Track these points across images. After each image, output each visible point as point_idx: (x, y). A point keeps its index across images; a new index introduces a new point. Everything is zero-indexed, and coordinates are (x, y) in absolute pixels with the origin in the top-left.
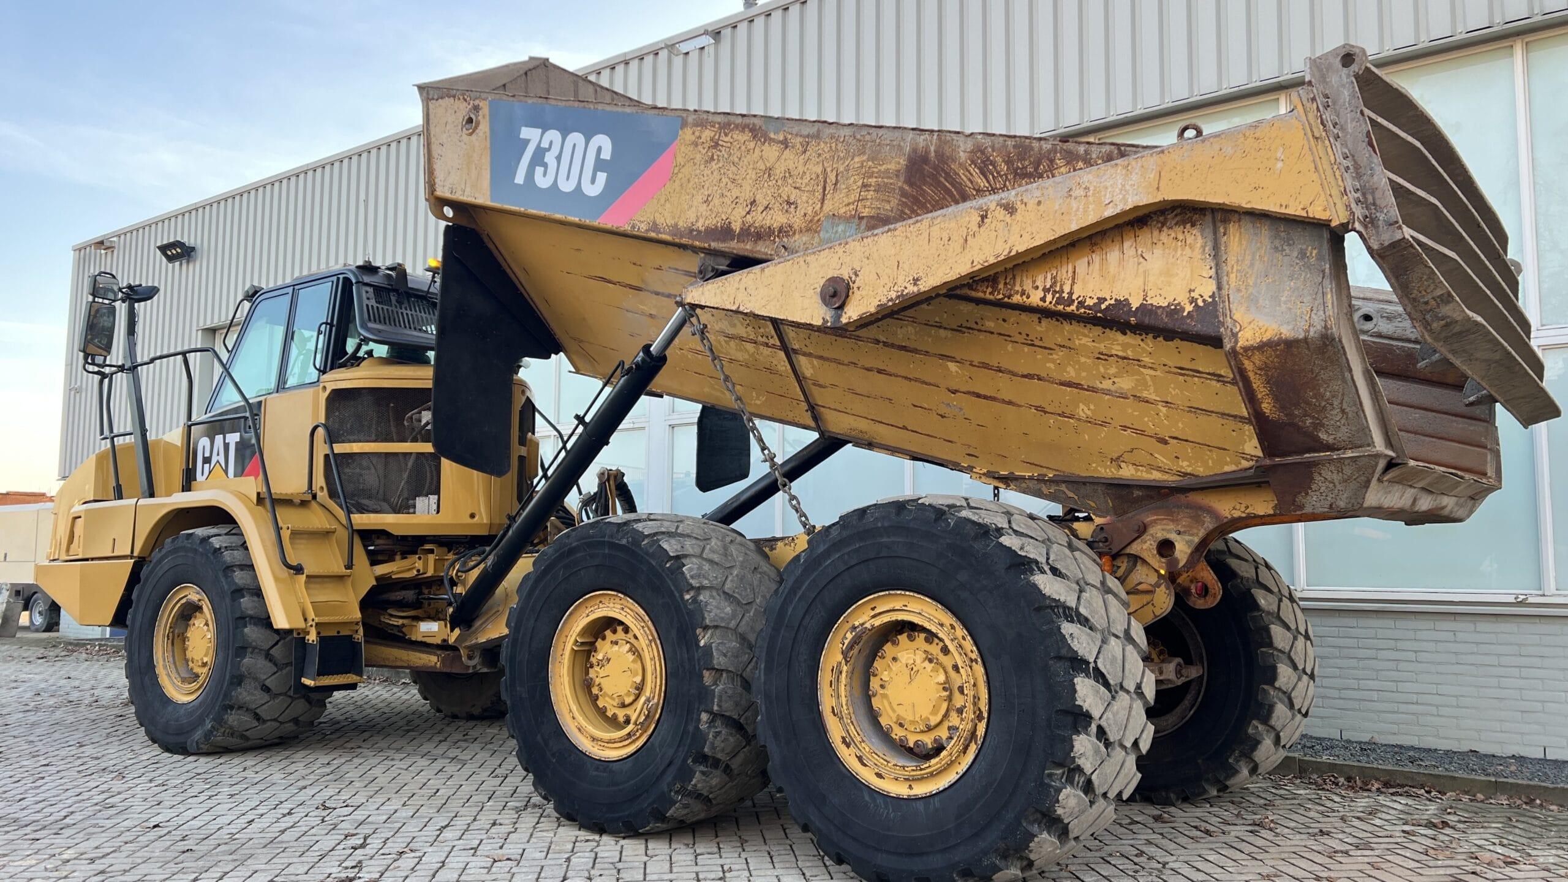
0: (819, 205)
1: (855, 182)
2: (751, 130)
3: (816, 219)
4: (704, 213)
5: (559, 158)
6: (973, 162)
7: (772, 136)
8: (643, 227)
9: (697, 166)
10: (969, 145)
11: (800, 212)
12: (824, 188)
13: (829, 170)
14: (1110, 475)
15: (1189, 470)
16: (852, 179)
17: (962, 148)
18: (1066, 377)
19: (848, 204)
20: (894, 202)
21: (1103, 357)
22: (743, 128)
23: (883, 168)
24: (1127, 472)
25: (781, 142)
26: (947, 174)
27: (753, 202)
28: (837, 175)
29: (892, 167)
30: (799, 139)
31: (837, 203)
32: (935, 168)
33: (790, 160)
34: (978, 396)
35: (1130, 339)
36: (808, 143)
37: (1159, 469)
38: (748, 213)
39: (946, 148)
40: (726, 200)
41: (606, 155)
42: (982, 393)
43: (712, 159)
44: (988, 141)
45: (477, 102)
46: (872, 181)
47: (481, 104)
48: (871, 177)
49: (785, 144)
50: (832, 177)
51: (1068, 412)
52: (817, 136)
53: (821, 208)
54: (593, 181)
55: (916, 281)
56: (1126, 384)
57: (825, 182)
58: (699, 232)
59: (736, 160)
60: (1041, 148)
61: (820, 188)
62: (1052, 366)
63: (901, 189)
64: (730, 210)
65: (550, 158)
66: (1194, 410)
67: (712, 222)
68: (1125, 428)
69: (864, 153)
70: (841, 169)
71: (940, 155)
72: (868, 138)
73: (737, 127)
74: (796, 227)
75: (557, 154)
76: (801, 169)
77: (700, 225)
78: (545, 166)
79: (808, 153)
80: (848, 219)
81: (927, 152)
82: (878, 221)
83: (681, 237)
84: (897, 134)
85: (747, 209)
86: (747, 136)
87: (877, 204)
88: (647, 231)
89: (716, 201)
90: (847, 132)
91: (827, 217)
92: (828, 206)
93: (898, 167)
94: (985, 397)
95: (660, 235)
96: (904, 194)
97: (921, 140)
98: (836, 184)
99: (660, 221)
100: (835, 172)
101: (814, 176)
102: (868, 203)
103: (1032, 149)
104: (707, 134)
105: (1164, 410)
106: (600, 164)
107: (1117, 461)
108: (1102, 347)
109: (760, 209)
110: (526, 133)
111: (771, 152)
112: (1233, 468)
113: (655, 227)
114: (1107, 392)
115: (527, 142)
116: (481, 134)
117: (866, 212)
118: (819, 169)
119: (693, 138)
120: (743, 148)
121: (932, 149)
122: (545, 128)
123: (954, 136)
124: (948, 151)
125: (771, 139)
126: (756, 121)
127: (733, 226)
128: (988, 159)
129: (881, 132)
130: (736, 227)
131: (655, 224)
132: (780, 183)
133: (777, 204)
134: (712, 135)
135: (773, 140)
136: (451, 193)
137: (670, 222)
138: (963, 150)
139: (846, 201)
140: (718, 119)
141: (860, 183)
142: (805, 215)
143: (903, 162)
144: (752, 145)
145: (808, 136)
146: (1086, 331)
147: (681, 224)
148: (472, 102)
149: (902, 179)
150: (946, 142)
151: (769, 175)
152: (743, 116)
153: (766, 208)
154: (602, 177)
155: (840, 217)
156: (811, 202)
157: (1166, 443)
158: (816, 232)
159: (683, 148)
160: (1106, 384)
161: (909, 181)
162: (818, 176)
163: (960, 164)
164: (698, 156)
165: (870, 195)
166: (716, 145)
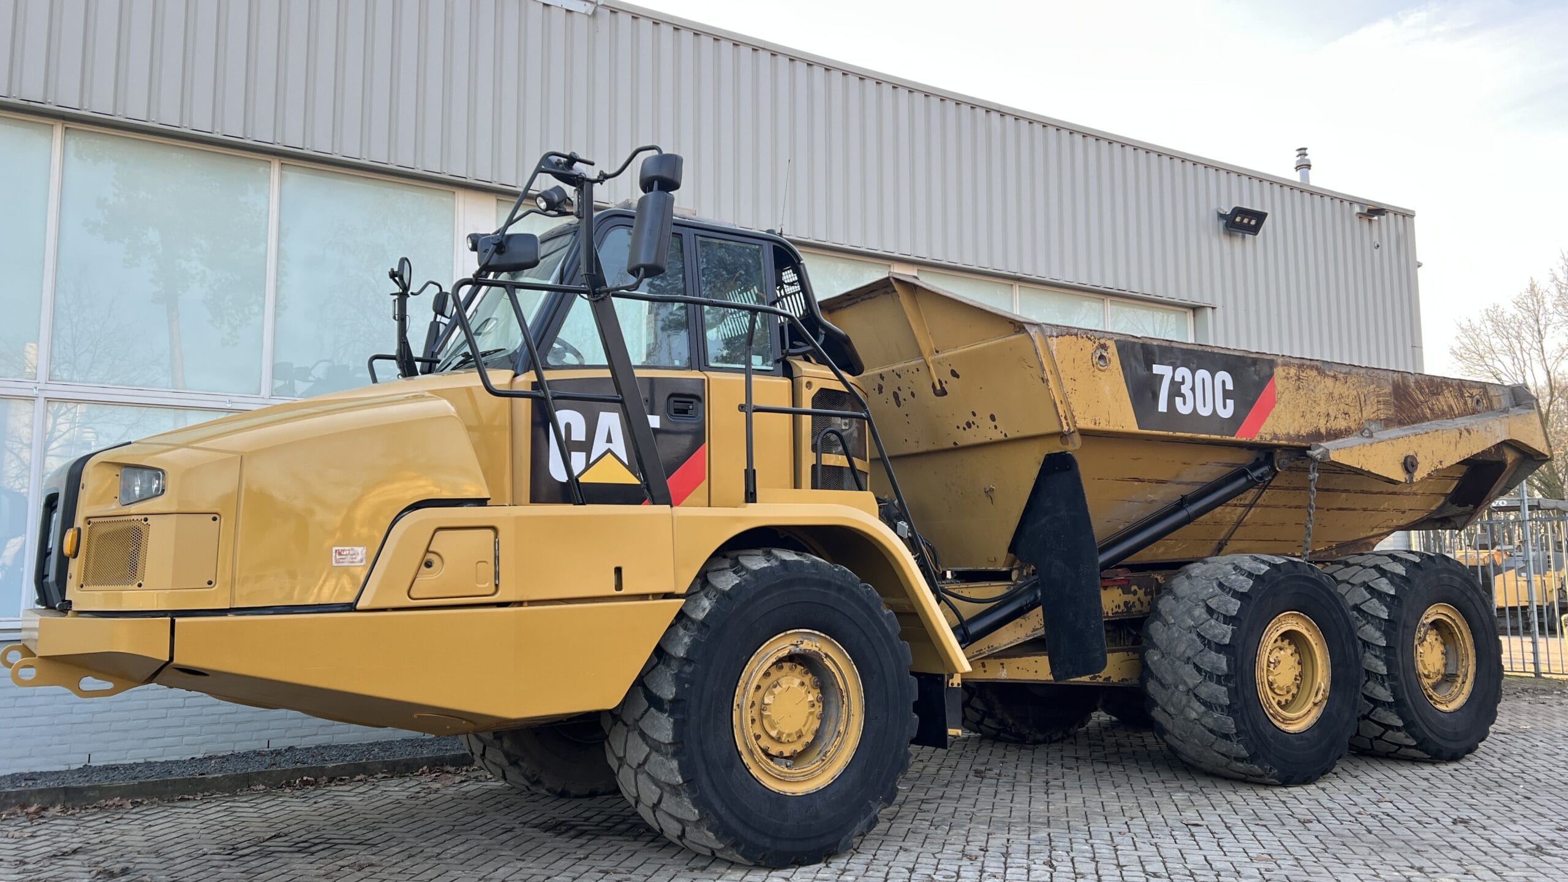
0: (1361, 414)
1: (1374, 400)
2: (1315, 369)
3: (1362, 422)
4: (1303, 424)
5: (1193, 389)
6: (1417, 388)
7: (1327, 372)
8: (1267, 437)
9: (1291, 393)
10: (1414, 379)
11: (1352, 419)
12: (1361, 404)
13: (1361, 393)
16: (1373, 398)
19: (1375, 413)
22: (1312, 368)
23: (1385, 391)
26: (1411, 395)
27: (1328, 415)
28: (1364, 396)
30: (1342, 375)
32: (1405, 391)
36: (1347, 377)
38: (1327, 421)
39: (1406, 380)
41: (1230, 386)
43: (1299, 388)
44: (1419, 377)
45: (1102, 341)
46: (1381, 399)
48: (1380, 397)
49: (1335, 377)
50: (1363, 399)
52: (1349, 373)
53: (1362, 416)
54: (1225, 407)
57: (1360, 400)
59: (1313, 388)
61: (1358, 404)
63: (1394, 402)
64: (1317, 421)
65: (1185, 389)
67: (1308, 429)
69: (1375, 383)
70: (1366, 392)
71: (1404, 384)
72: (1374, 374)
73: (1308, 366)
74: (1353, 428)
75: (1190, 385)
76: (1347, 393)
77: (1303, 432)
78: (1183, 396)
79: (1348, 384)
80: (1375, 421)
81: (1400, 382)
82: (1387, 421)
83: (1294, 441)
86: (1314, 373)
87: (1386, 412)
88: (1271, 439)
89: (1308, 416)
91: (1367, 421)
92: (1365, 415)
93: (1390, 391)
95: (1279, 442)
96: (1395, 406)
97: (1396, 376)
98: (1366, 401)
99: (1278, 432)
100: (1364, 394)
101: (1354, 397)
102: (1383, 412)
104: (1293, 371)
106: (1227, 394)
109: (1333, 418)
110: (1157, 369)
113: (1275, 436)
115: (1162, 376)
116: (1114, 368)
117: (1382, 416)
118: (1355, 393)
119: (1284, 374)
122: (1175, 365)
124: (1406, 383)
125: (1327, 375)
126: (1317, 363)
129: (1378, 371)
130: (1323, 431)
131: (1273, 434)
132: (1338, 401)
133: (1339, 415)
134: (1295, 372)
135: (1329, 376)
136: (1095, 424)
137: (1282, 431)
138: (1412, 380)
139: (1373, 411)
140: (1296, 361)
141: (1377, 400)
142: (1356, 420)
143: (1392, 388)
144: (1319, 378)
145: (1346, 373)
147: (1290, 432)
148: (1097, 342)
149: (1393, 398)
151: (1332, 397)
152: (1311, 360)
153: (1335, 418)
154: (1230, 403)
156: (1356, 412)
158: (1363, 430)
159: (1278, 381)
161: (1396, 399)
162: (1356, 397)
164: (1290, 387)
165: (1382, 407)
166: (1299, 379)
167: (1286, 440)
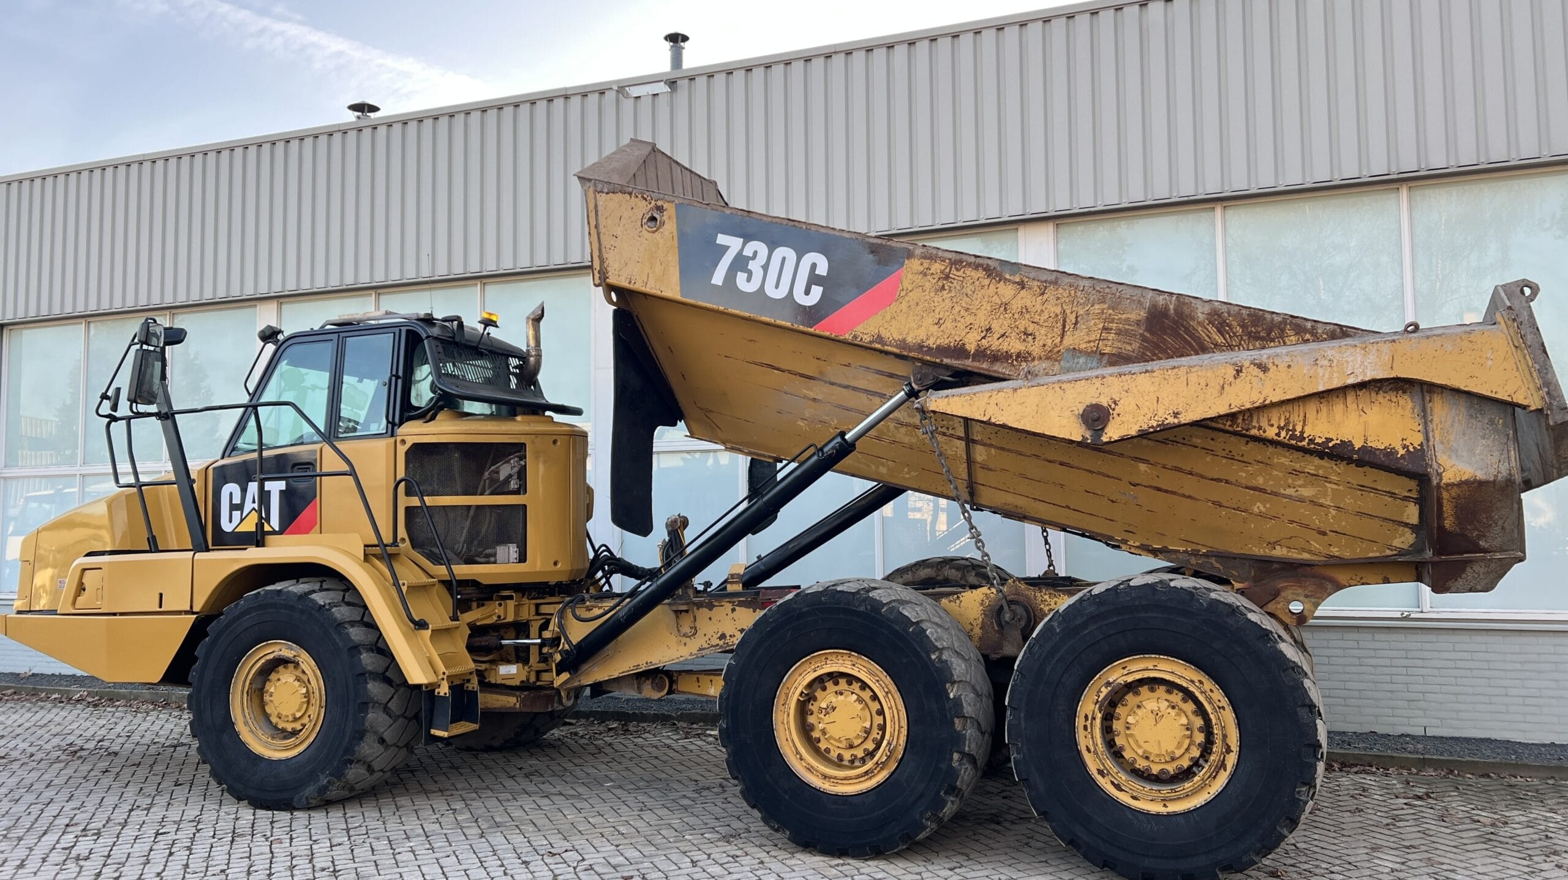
0: (1059, 339)
1: (1095, 324)
2: (984, 270)
3: (1056, 350)
4: (935, 333)
5: (765, 268)
6: (1210, 322)
7: (1008, 276)
8: (867, 339)
9: (927, 293)
10: (1207, 309)
11: (1039, 343)
12: (1064, 326)
13: (1068, 312)
14: (1262, 552)
15: (1337, 554)
16: (1093, 322)
17: (1200, 310)
18: (1254, 483)
19: (1089, 342)
20: (1136, 345)
21: (1295, 473)
22: (977, 267)
23: (1124, 317)
24: (1279, 552)
25: (1018, 283)
26: (1187, 330)
27: (989, 330)
28: (1077, 317)
29: (1133, 316)
30: (1036, 283)
31: (1075, 339)
32: (1175, 322)
33: (1026, 298)
34: (1159, 489)
35: (1326, 463)
36: (1046, 288)
37: (1310, 552)
38: (984, 338)
39: (1185, 308)
40: (959, 325)
41: (823, 269)
42: (1164, 488)
43: (943, 288)
44: (1224, 308)
45: (660, 203)
46: (1114, 326)
47: (666, 206)
48: (1112, 322)
49: (1022, 285)
50: (1072, 318)
51: (1243, 507)
52: (1055, 283)
53: (1061, 342)
54: (807, 292)
55: (1176, 415)
56: (1307, 492)
57: (1065, 321)
58: (930, 349)
59: (970, 293)
60: (1273, 320)
61: (1060, 325)
62: (1244, 475)
63: (1141, 335)
64: (964, 334)
65: (755, 266)
66: (1360, 514)
67: (943, 341)
68: (1292, 522)
69: (1104, 302)
70: (1081, 312)
71: (1179, 313)
72: (1107, 290)
73: (969, 265)
74: (1034, 354)
75: (763, 262)
76: (1039, 307)
77: (931, 343)
78: (750, 274)
79: (1045, 296)
80: (1088, 354)
81: (1167, 309)
82: (1118, 359)
83: (910, 350)
84: (1139, 291)
85: (983, 335)
86: (981, 273)
87: (1119, 344)
88: (871, 342)
89: (949, 325)
90: (1087, 283)
91: (1068, 350)
92: (1068, 341)
93: (1139, 318)
94: (1166, 491)
95: (886, 348)
96: (1144, 339)
97: (1161, 300)
98: (1076, 323)
99: (885, 334)
100: (1074, 315)
101: (1052, 315)
102: (1110, 343)
103: (1265, 319)
104: (937, 267)
105: (1334, 512)
106: (814, 279)
107: (1273, 545)
108: (1297, 466)
109: (996, 336)
110: (722, 239)
111: (1007, 291)
112: (1377, 554)
113: (880, 339)
114: (1289, 497)
115: (726, 248)
116: (667, 233)
117: (1107, 350)
118: (1058, 310)
119: (921, 269)
120: (977, 283)
121: (1172, 307)
122: (747, 238)
123: (1193, 301)
124: (1187, 311)
125: (1006, 279)
126: (990, 262)
127: (967, 347)
128: (1225, 322)
129: (1120, 288)
130: (971, 348)
131: (879, 336)
132: (1016, 316)
133: (1014, 334)
134: (943, 268)
135: (1009, 281)
136: (630, 283)
137: (897, 336)
138: (1201, 312)
139: (1087, 339)
140: (950, 255)
141: (1101, 326)
142: (1044, 345)
143: (1143, 314)
144: (986, 282)
145: (1046, 281)
146: (1287, 454)
147: (909, 339)
148: (653, 203)
149: (1143, 327)
150: (1184, 304)
151: (1005, 309)
152: (976, 256)
153: (1003, 336)
154: (817, 292)
155: (1081, 351)
156: (1050, 336)
157: (1324, 534)
158: (1056, 360)
159: (910, 276)
160: (1290, 491)
161: (1149, 330)
162: (1057, 315)
163: (1199, 323)
164: (928, 285)
165: (1111, 336)
166: (947, 277)
167: (896, 347)
